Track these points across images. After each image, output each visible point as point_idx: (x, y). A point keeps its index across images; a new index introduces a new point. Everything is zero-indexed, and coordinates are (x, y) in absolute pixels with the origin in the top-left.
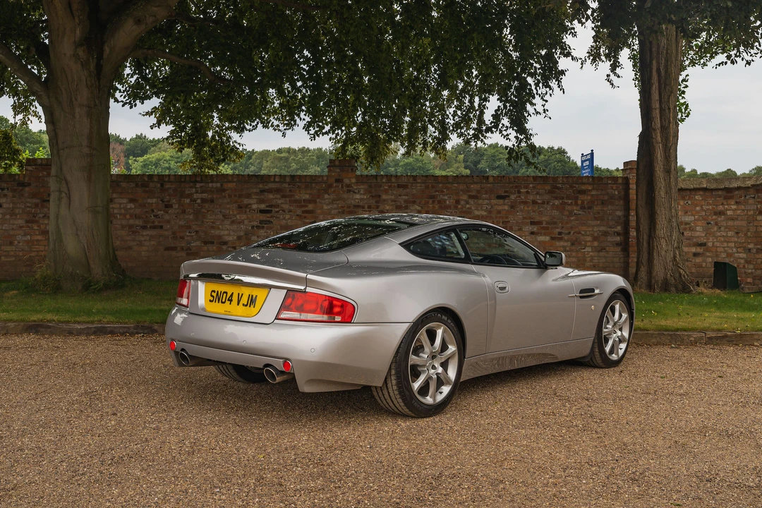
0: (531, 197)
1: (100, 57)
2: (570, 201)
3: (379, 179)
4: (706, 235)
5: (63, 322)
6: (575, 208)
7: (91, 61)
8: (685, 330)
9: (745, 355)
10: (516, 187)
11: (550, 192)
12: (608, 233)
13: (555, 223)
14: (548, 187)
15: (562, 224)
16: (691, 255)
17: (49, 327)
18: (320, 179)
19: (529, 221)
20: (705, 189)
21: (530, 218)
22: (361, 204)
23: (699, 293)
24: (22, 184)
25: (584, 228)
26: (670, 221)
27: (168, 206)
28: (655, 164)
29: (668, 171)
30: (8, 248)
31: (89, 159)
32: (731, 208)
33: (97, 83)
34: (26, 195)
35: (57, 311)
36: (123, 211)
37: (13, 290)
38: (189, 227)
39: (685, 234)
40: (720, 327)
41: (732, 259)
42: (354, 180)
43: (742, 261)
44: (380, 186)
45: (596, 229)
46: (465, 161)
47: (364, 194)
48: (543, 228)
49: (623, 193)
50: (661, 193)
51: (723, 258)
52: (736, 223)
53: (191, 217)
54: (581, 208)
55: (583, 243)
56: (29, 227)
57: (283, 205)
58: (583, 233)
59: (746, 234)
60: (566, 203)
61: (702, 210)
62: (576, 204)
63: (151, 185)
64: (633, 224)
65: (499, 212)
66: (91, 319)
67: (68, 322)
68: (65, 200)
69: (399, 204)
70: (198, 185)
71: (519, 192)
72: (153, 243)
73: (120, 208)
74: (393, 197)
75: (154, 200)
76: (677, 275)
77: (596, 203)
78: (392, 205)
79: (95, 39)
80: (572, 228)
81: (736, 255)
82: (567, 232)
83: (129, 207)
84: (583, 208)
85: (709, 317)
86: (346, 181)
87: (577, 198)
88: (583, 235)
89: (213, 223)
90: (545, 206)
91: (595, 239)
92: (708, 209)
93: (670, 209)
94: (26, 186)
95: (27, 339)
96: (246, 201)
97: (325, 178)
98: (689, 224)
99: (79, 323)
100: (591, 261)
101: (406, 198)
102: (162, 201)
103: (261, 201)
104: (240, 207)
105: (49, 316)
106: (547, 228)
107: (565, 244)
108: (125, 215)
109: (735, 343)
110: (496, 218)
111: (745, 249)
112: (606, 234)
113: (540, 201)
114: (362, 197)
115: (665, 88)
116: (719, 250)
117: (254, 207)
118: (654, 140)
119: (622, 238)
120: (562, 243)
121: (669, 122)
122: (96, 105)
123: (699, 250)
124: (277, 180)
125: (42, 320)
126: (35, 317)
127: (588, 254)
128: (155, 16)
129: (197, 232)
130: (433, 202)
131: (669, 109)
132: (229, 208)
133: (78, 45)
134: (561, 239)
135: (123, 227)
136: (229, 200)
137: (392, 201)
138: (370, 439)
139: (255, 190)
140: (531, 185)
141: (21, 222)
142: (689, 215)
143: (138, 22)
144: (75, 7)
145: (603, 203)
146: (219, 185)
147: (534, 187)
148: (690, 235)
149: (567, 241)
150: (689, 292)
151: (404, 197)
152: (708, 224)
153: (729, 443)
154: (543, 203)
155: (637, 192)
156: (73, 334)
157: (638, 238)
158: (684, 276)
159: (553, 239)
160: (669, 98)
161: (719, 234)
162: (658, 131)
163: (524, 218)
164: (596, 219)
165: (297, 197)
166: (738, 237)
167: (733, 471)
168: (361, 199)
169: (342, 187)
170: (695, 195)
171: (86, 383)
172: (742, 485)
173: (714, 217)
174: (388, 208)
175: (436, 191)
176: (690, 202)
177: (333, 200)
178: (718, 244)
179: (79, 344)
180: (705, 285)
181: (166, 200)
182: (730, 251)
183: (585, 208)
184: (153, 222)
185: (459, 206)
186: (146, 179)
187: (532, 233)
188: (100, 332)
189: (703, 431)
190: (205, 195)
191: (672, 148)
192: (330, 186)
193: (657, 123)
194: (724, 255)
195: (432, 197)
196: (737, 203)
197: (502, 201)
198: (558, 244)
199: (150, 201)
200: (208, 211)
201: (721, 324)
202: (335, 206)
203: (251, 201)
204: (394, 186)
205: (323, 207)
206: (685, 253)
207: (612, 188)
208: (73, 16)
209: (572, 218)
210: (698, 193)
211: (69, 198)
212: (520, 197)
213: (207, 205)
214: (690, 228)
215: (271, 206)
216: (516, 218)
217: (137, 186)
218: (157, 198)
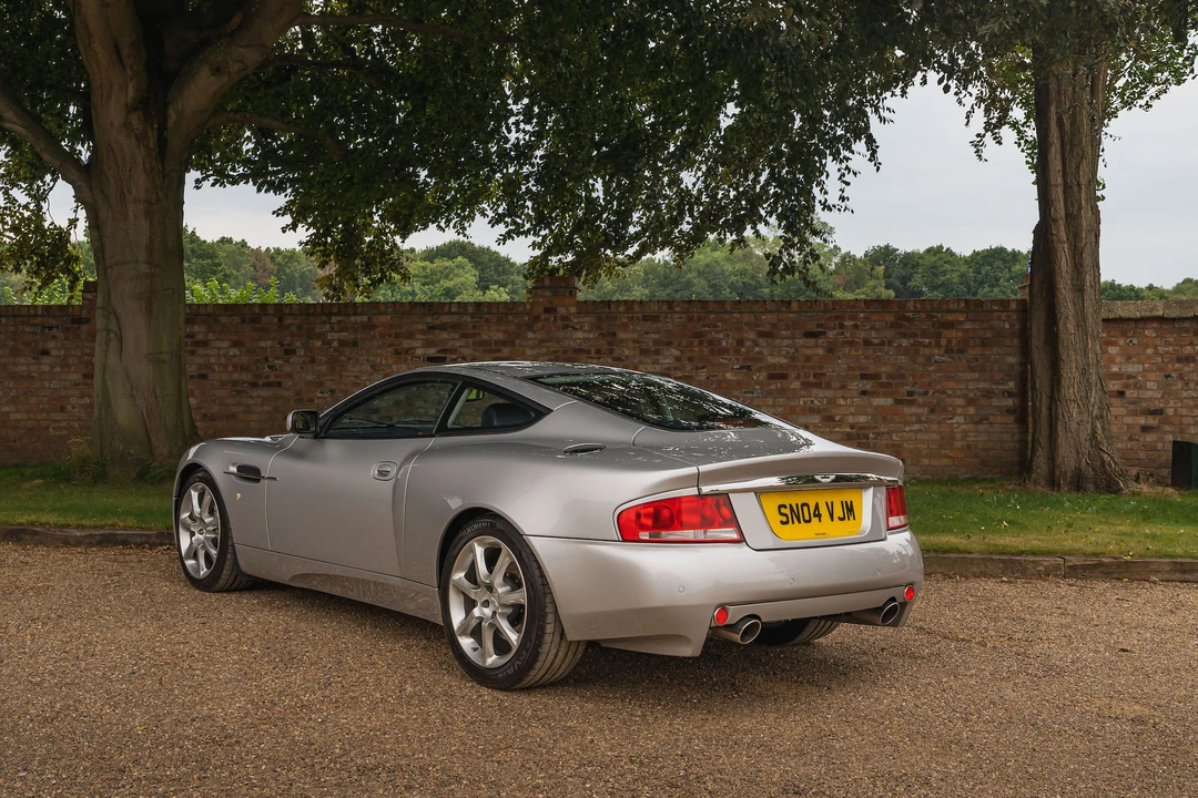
0: (862, 334)
1: (163, 127)
2: (927, 341)
3: (613, 306)
4: (1163, 397)
5: (62, 526)
6: (936, 351)
7: (150, 132)
8: (1034, 554)
10: (837, 318)
11: (893, 325)
12: (992, 392)
13: (903, 376)
14: (890, 318)
15: (914, 378)
16: (1138, 429)
17: (36, 533)
18: (521, 309)
19: (858, 373)
20: (1161, 319)
21: (861, 368)
22: (585, 346)
24: (78, 321)
25: (951, 385)
26: (1084, 373)
27: (290, 352)
28: (1058, 278)
29: (1079, 290)
30: (58, 416)
31: (148, 282)
33: (160, 166)
34: (83, 337)
35: (63, 510)
36: (223, 360)
37: (38, 478)
38: (321, 384)
39: (1128, 393)
42: (573, 310)
44: (615, 319)
45: (971, 386)
46: (887, 275)
47: (590, 331)
48: (882, 385)
49: (1017, 326)
50: (1068, 327)
51: (1189, 434)
53: (324, 369)
54: (946, 352)
55: (950, 409)
56: (85, 384)
57: (462, 350)
58: (949, 392)
60: (921, 343)
61: (1157, 353)
62: (938, 345)
63: (265, 319)
65: (808, 359)
66: (103, 522)
67: (68, 526)
68: (114, 344)
69: (645, 346)
70: (334, 320)
71: (842, 326)
72: (267, 408)
73: (219, 356)
74: (635, 336)
75: (269, 343)
76: (1098, 463)
77: (971, 344)
78: (634, 349)
79: (153, 102)
80: (930, 384)
82: (922, 391)
83: (231, 354)
84: (949, 351)
86: (562, 311)
87: (939, 336)
88: (950, 396)
89: (356, 377)
90: (886, 348)
91: (970, 402)
92: (1167, 353)
93: (1086, 353)
94: (83, 323)
96: (406, 344)
97: (528, 307)
98: (1133, 377)
99: (82, 527)
100: (963, 439)
101: (657, 336)
102: (280, 343)
103: (429, 344)
104: (397, 353)
105: (46, 518)
106: (889, 385)
107: (920, 411)
108: (226, 367)
109: (1116, 575)
110: (803, 367)
112: (988, 394)
113: (875, 341)
114: (586, 335)
115: (1071, 149)
116: (1184, 421)
117: (419, 352)
118: (1055, 238)
119: (1016, 402)
120: (914, 410)
121: (1080, 208)
122: (158, 199)
123: (1152, 421)
124: (454, 309)
125: (32, 524)
126: (25, 518)
127: (957, 428)
128: (242, 62)
129: (332, 391)
130: (701, 343)
131: (1079, 185)
132: (380, 355)
133: (130, 109)
134: (912, 403)
135: (223, 384)
136: (380, 342)
137: (635, 341)
139: (420, 327)
140: (862, 315)
141: (76, 377)
142: (1134, 363)
143: (217, 71)
144: (125, 51)
145: (984, 343)
146: (365, 318)
147: (866, 318)
148: (1135, 395)
149: (920, 406)
151: (653, 336)
152: (1167, 376)
154: (883, 343)
155: (1031, 324)
156: (67, 543)
158: (1110, 465)
159: (898, 402)
160: (1078, 167)
161: (1185, 394)
162: (1061, 223)
163: (850, 368)
164: (972, 369)
165: (484, 337)
168: (586, 340)
169: (555, 320)
170: (1144, 329)
173: (1177, 365)
174: (627, 352)
175: (706, 326)
176: (1135, 341)
177: (542, 341)
178: (1184, 411)
180: (1151, 480)
181: (286, 342)
183: (952, 351)
184: (268, 377)
185: (743, 350)
186: (257, 311)
187: (864, 393)
188: (107, 541)
190: (344, 335)
192: (537, 319)
193: (1060, 210)
194: (1193, 430)
195: (699, 335)
197: (813, 340)
198: (907, 410)
199: (262, 344)
200: (349, 359)
201: (1107, 544)
202: (544, 350)
203: (414, 344)
204: (638, 318)
205: (524, 353)
206: (1128, 425)
207: (999, 318)
208: (124, 67)
209: (931, 369)
210: (1149, 326)
211: (121, 341)
212: (843, 334)
213: (347, 351)
214: (1135, 385)
215: (444, 351)
216: (836, 369)
217: (243, 321)
218: (273, 339)
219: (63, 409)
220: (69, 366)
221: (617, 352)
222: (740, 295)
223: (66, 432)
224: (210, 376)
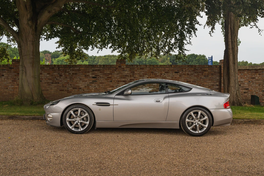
0: (187, 72)
1: (36, 24)
2: (200, 74)
3: (134, 66)
4: (248, 85)
5: (22, 115)
6: (202, 76)
7: (33, 26)
8: (237, 119)
9: (257, 128)
11: (193, 71)
12: (214, 85)
13: (195, 81)
14: (193, 69)
15: (198, 82)
16: (243, 93)
17: (17, 117)
18: (113, 66)
19: (186, 81)
20: (248, 70)
21: (187, 80)
22: (128, 75)
23: (245, 106)
24: (11, 68)
25: (205, 83)
26: (235, 81)
27: (61, 76)
28: (230, 61)
29: (234, 63)
30: (6, 90)
31: (33, 60)
32: (257, 76)
33: (35, 33)
34: (12, 72)
35: (20, 112)
36: (45, 77)
37: (7, 104)
38: (68, 83)
39: (241, 85)
40: (249, 118)
41: (257, 94)
42: (125, 67)
43: (261, 95)
44: (134, 69)
45: (210, 84)
46: (170, 60)
47: (129, 71)
49: (219, 71)
50: (232, 71)
51: (254, 94)
52: (259, 81)
53: (69, 79)
54: (204, 76)
56: (13, 83)
57: (100, 75)
58: (205, 85)
59: (262, 86)
61: (247, 77)
62: (203, 75)
63: (55, 68)
64: (222, 82)
65: (176, 78)
66: (31, 114)
67: (23, 115)
68: (24, 74)
69: (141, 75)
70: (71, 68)
71: (183, 71)
72: (55, 88)
73: (44, 76)
74: (139, 72)
75: (56, 74)
76: (238, 100)
77: (210, 75)
78: (138, 75)
79: (34, 18)
80: (201, 83)
81: (259, 93)
82: (199, 85)
83: (47, 76)
84: (205, 76)
85: (246, 114)
86: (122, 67)
87: (203, 73)
88: (205, 86)
89: (76, 81)
91: (209, 87)
92: (249, 77)
93: (235, 77)
95: (9, 121)
96: (88, 74)
97: (115, 66)
98: (242, 82)
99: (27, 116)
101: (143, 73)
102: (59, 74)
103: (93, 74)
104: (85, 76)
105: (17, 114)
108: (46, 79)
109: (254, 123)
111: (262, 90)
113: (190, 74)
114: (128, 72)
115: (233, 34)
116: (253, 91)
117: (91, 76)
118: (229, 52)
119: (219, 87)
121: (235, 46)
122: (35, 41)
123: (246, 91)
124: (98, 66)
125: (14, 115)
126: (12, 114)
128: (55, 10)
129: (71, 84)
130: (153, 74)
131: (235, 41)
132: (82, 76)
133: (29, 20)
135: (45, 83)
136: (82, 74)
137: (138, 74)
138: (119, 155)
139: (91, 70)
140: (187, 68)
142: (243, 79)
143: (49, 12)
144: (28, 7)
145: (212, 74)
146: (78, 68)
148: (243, 86)
150: (242, 106)
151: (142, 72)
152: (249, 82)
153: (242, 157)
154: (191, 74)
155: (223, 71)
156: (25, 119)
157: (224, 87)
158: (240, 100)
160: (234, 38)
161: (253, 85)
162: (231, 49)
163: (184, 80)
164: (210, 80)
165: (105, 73)
166: (260, 87)
167: (241, 167)
168: (127, 73)
169: (121, 69)
170: (244, 72)
171: (26, 136)
172: (242, 172)
173: (251, 79)
174: (137, 76)
175: (154, 70)
176: (243, 74)
177: (118, 74)
178: (253, 89)
179: (26, 123)
180: (248, 103)
181: (60, 73)
182: (257, 91)
183: (206, 76)
184: (56, 81)
185: (162, 76)
186: (53, 66)
188: (34, 119)
189: (234, 153)
190: (73, 72)
191: (236, 55)
192: (117, 69)
193: (230, 47)
194: (254, 93)
195: (152, 72)
196: (259, 74)
197: (177, 74)
199: (54, 74)
200: (75, 77)
201: (250, 117)
202: (119, 75)
203: (89, 74)
204: (139, 69)
205: (114, 76)
206: (241, 92)
207: (215, 69)
208: (27, 10)
209: (201, 80)
210: (246, 71)
211: (26, 73)
212: (183, 72)
213: (74, 75)
214: (243, 83)
215: (96, 76)
216: (182, 80)
217: (50, 69)
218: (57, 73)
219: (7, 89)
220: (9, 79)
221: (134, 76)
222: (139, 63)
223: (8, 94)
224: (42, 81)
